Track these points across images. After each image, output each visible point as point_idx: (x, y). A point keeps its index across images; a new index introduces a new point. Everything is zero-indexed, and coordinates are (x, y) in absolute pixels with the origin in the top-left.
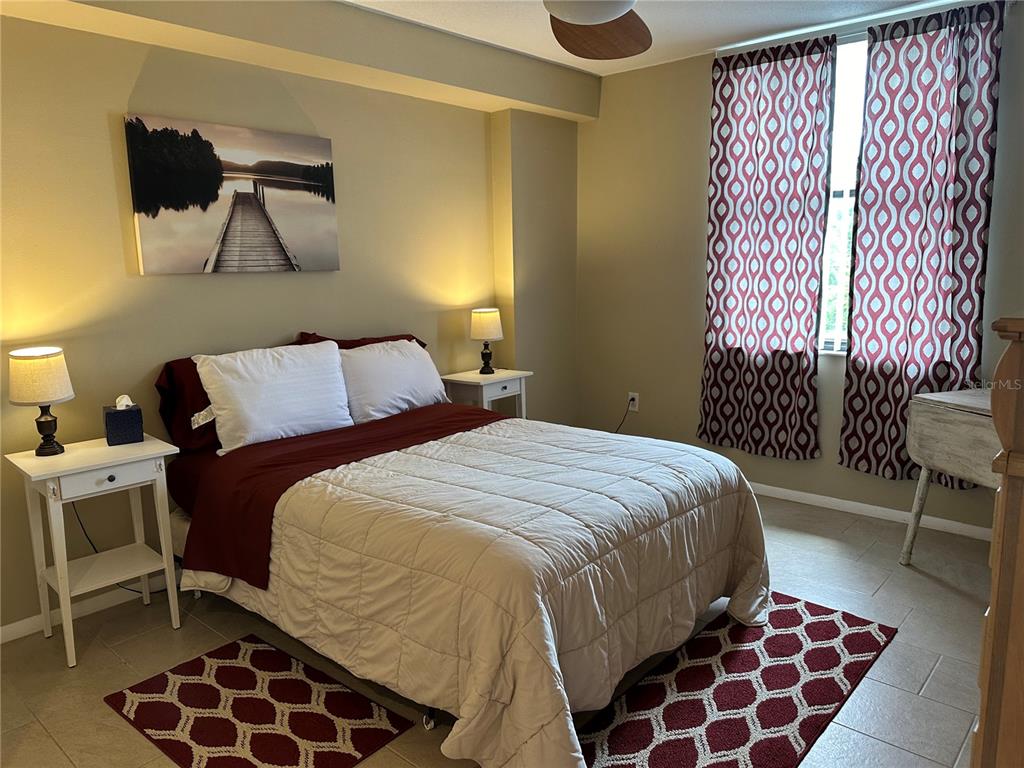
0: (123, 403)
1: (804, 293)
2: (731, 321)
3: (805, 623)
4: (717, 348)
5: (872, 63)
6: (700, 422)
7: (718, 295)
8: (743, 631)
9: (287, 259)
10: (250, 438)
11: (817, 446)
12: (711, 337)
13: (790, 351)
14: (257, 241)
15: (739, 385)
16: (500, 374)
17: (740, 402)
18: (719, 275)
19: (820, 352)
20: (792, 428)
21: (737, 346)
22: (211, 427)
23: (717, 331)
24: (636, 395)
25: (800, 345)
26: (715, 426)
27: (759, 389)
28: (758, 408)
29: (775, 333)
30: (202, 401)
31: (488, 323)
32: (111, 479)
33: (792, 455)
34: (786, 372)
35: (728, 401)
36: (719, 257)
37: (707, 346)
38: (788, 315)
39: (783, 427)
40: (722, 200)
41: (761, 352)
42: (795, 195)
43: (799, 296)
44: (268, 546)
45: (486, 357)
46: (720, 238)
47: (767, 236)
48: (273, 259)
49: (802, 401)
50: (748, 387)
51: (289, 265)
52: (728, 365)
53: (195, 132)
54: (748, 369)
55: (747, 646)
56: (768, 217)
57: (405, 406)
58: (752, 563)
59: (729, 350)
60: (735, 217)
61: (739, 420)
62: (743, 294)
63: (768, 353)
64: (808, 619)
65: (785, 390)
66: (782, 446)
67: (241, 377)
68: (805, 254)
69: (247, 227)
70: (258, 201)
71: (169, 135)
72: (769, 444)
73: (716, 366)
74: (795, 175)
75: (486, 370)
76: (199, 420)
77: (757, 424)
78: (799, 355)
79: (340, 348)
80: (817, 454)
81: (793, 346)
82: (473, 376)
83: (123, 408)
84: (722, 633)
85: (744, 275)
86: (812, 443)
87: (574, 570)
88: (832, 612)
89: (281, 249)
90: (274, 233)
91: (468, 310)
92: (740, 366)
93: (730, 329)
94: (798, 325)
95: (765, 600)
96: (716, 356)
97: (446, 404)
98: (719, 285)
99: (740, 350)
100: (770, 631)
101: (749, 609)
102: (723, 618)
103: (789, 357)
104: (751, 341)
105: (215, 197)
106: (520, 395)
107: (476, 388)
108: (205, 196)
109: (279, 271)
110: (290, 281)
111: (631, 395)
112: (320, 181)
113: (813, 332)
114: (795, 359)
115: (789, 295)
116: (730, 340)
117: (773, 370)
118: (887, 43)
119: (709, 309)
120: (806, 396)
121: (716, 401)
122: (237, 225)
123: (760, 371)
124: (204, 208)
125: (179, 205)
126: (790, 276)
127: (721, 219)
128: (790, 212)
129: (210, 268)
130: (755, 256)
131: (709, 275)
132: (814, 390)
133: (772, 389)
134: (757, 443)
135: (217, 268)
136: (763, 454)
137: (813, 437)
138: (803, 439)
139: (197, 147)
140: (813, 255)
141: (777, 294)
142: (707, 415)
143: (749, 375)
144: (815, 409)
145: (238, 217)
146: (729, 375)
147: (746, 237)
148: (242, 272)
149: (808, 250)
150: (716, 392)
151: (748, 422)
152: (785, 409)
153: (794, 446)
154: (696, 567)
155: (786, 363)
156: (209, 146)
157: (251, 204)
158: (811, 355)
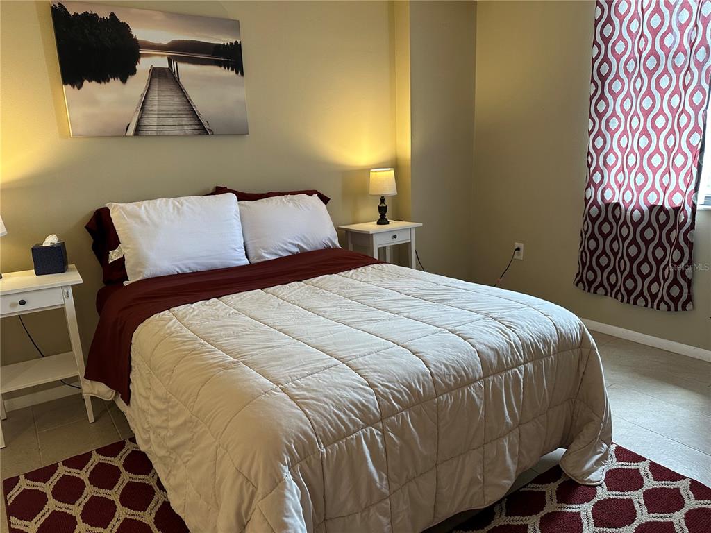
0: (51, 240)
1: (685, 148)
2: (610, 178)
3: (646, 487)
4: (595, 202)
6: (577, 272)
7: (598, 152)
8: (573, 489)
9: (201, 124)
10: (147, 273)
11: (690, 299)
12: (591, 192)
13: (667, 206)
14: (172, 109)
15: (615, 238)
16: (394, 225)
17: (615, 254)
18: (599, 133)
19: (699, 207)
20: (665, 280)
21: (615, 201)
22: (121, 262)
23: (596, 187)
24: (521, 245)
25: (677, 200)
26: (591, 276)
27: (634, 242)
28: (632, 260)
29: (653, 188)
30: (115, 243)
31: (384, 180)
32: (22, 303)
33: (663, 306)
34: (662, 227)
35: (604, 252)
36: (600, 116)
37: (587, 201)
38: (668, 171)
39: (656, 279)
40: (606, 59)
41: (638, 207)
42: (681, 49)
43: (680, 151)
44: (130, 369)
45: (382, 210)
46: (602, 97)
47: (649, 93)
48: (188, 124)
49: (676, 255)
50: (624, 240)
51: (202, 129)
52: (606, 219)
53: (113, 15)
54: (625, 223)
55: (573, 508)
56: (650, 74)
57: (296, 250)
58: (592, 420)
59: (607, 205)
60: (617, 76)
61: (614, 270)
62: (623, 150)
63: (645, 208)
64: (650, 483)
65: (660, 244)
66: (654, 297)
67: (142, 221)
68: (688, 108)
69: (163, 97)
70: (173, 75)
71: (89, 18)
72: (641, 294)
73: (594, 220)
74: (682, 28)
75: (382, 221)
76: (114, 256)
77: (631, 275)
78: (677, 210)
79: (239, 200)
80: (689, 306)
81: (670, 201)
82: (371, 227)
83: (49, 245)
84: (551, 489)
85: (625, 133)
86: (685, 296)
87: (341, 435)
88: (679, 477)
89: (195, 116)
90: (188, 102)
91: (367, 170)
92: (617, 220)
93: (609, 185)
94: (677, 181)
95: (605, 457)
96: (594, 211)
97: (337, 249)
98: (599, 143)
99: (617, 204)
100: (603, 493)
101: (584, 466)
102: (555, 472)
103: (667, 212)
104: (628, 197)
105: (133, 72)
106: (410, 243)
107: (368, 236)
108: (125, 70)
109: (193, 135)
110: (204, 143)
111: (517, 245)
112: (230, 57)
113: (692, 187)
114: (672, 214)
115: (669, 150)
116: (608, 195)
117: (649, 224)
119: (589, 166)
120: (681, 250)
121: (592, 253)
122: (155, 95)
123: (636, 225)
124: (124, 81)
125: (101, 78)
126: (672, 132)
127: (603, 79)
128: (674, 66)
129: (131, 131)
130: (636, 114)
131: (590, 133)
132: (691, 245)
133: (647, 243)
134: (630, 293)
135: (137, 132)
136: (635, 303)
137: (686, 290)
138: (675, 291)
139: (116, 28)
140: (696, 109)
141: (657, 151)
142: (584, 265)
143: (625, 228)
144: (690, 262)
145: (155, 89)
146: (606, 228)
147: (628, 95)
148: (160, 135)
149: (692, 104)
150: (592, 244)
151: (622, 273)
152: (659, 262)
153: (666, 298)
154: (519, 425)
155: (662, 217)
156: (126, 27)
157: (166, 77)
158: (689, 210)
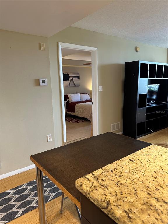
10: (72, 102)
22: (69, 101)
30: (68, 98)
44: (75, 109)
67: (72, 96)
79: (80, 94)
89: (74, 84)
110: (75, 87)
112: (78, 77)
124: (68, 81)
129: (68, 86)
139: (68, 75)
145: (71, 81)
148: (71, 87)
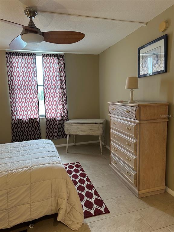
2: (18, 113)
5: (43, 61)
13: (33, 118)
15: (22, 127)
17: (22, 131)
19: (40, 118)
20: (36, 134)
23: (15, 116)
26: (17, 138)
27: (27, 127)
28: (27, 132)
29: (29, 115)
34: (32, 123)
35: (19, 132)
36: (14, 98)
38: (32, 110)
39: (33, 135)
40: (13, 85)
42: (30, 85)
43: (34, 106)
46: (13, 94)
47: (25, 94)
56: (25, 89)
59: (18, 120)
60: (16, 89)
61: (22, 135)
62: (20, 107)
63: (28, 119)
65: (33, 127)
73: (16, 124)
74: (30, 81)
77: (28, 135)
85: (20, 102)
88: (68, 164)
92: (21, 123)
94: (34, 113)
98: (14, 105)
104: (24, 117)
113: (38, 114)
116: (18, 117)
118: (46, 57)
119: (12, 111)
120: (38, 127)
121: (16, 132)
123: (27, 123)
126: (31, 102)
127: (13, 89)
128: (29, 89)
130: (22, 98)
133: (30, 127)
137: (40, 135)
141: (29, 107)
142: (14, 136)
143: (24, 125)
146: (19, 126)
147: (19, 94)
151: (25, 135)
152: (33, 131)
